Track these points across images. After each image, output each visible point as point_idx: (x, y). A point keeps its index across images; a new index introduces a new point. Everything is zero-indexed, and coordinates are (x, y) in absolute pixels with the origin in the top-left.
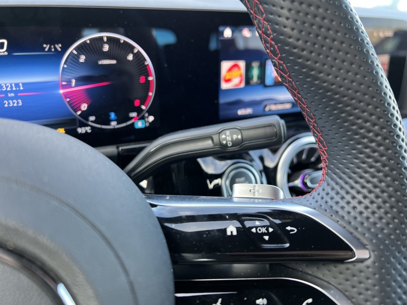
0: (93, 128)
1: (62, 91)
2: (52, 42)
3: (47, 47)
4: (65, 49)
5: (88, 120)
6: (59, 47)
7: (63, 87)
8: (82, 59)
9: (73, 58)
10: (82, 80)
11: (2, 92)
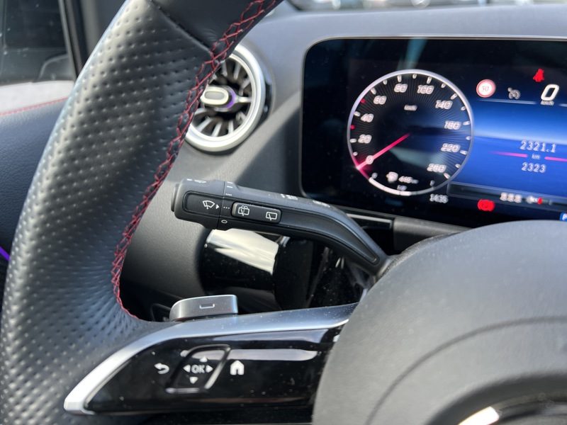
11: (525, 151)
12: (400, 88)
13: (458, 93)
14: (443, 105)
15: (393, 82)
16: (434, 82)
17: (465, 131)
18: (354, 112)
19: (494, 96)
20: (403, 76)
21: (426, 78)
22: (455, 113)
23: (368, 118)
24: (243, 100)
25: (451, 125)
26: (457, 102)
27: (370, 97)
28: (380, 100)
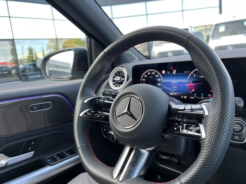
0: (195, 97)
1: (187, 85)
2: (187, 71)
3: (185, 72)
4: (190, 73)
5: (194, 95)
6: (188, 72)
7: (188, 84)
8: (195, 75)
9: (192, 75)
10: (194, 82)
11: (172, 84)
12: (149, 73)
13: (159, 73)
14: (157, 76)
15: (148, 72)
16: (155, 72)
17: (161, 81)
18: (141, 79)
19: (165, 73)
20: (149, 71)
21: (153, 71)
22: (159, 77)
23: (144, 80)
24: (123, 79)
25: (159, 80)
26: (159, 75)
27: (144, 75)
28: (146, 76)
